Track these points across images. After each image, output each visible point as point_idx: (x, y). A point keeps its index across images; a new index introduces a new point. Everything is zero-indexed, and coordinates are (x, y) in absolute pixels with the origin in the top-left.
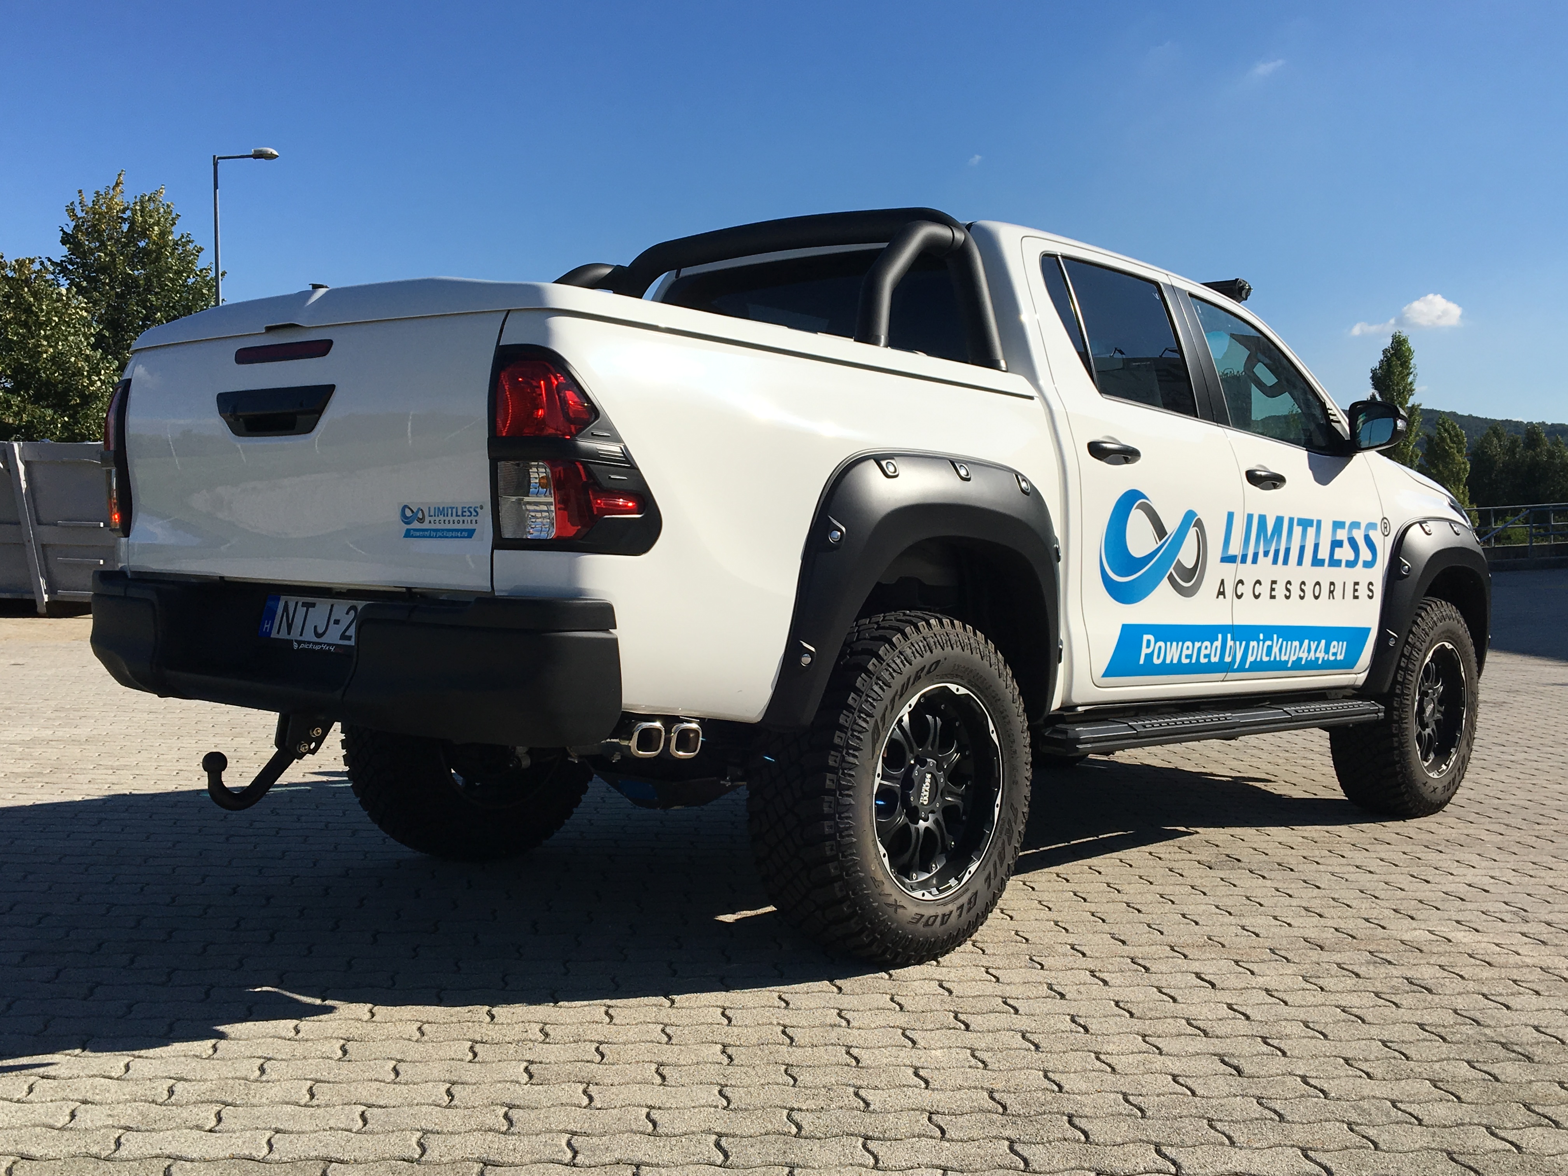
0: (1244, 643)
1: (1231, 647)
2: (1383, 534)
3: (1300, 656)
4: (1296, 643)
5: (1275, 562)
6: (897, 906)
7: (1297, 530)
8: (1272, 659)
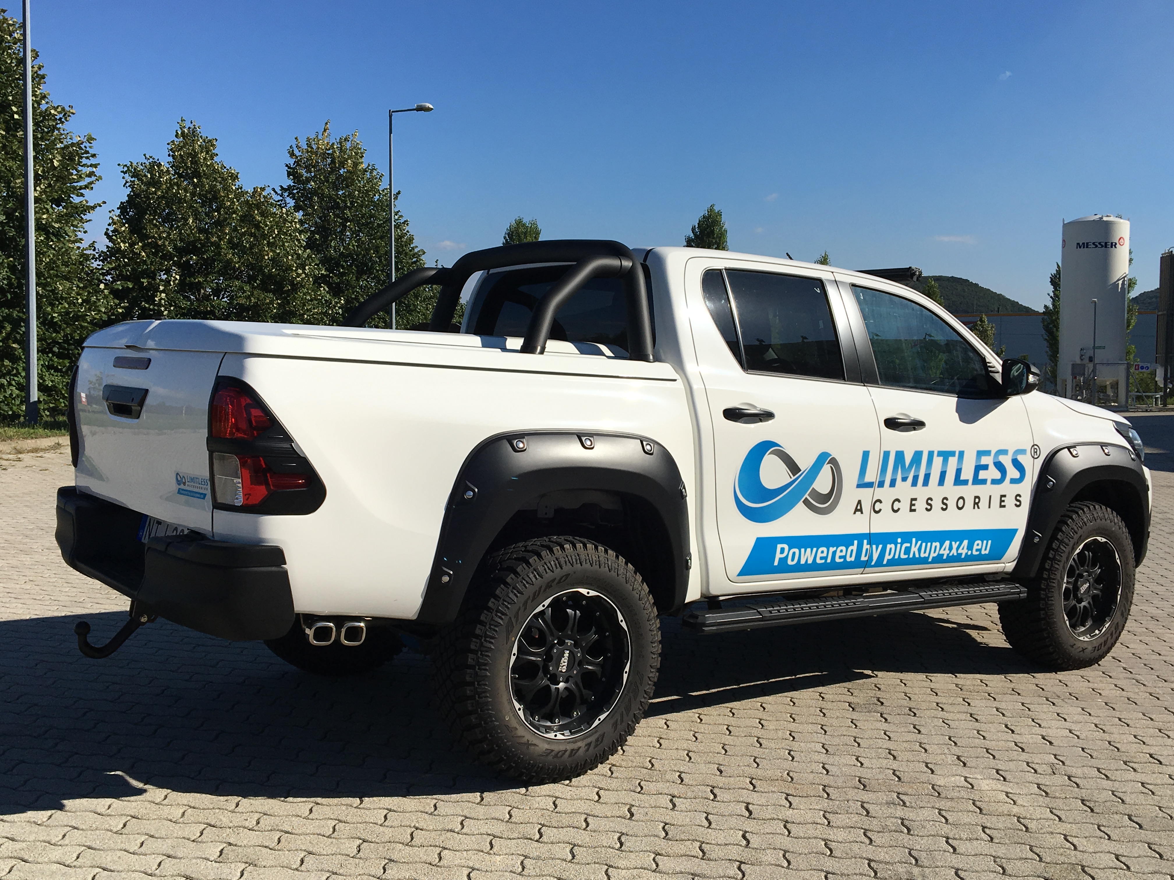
0: (880, 546)
1: (867, 549)
2: (1033, 457)
3: (941, 553)
4: (938, 544)
5: (914, 483)
6: (528, 744)
7: (938, 461)
8: (911, 556)
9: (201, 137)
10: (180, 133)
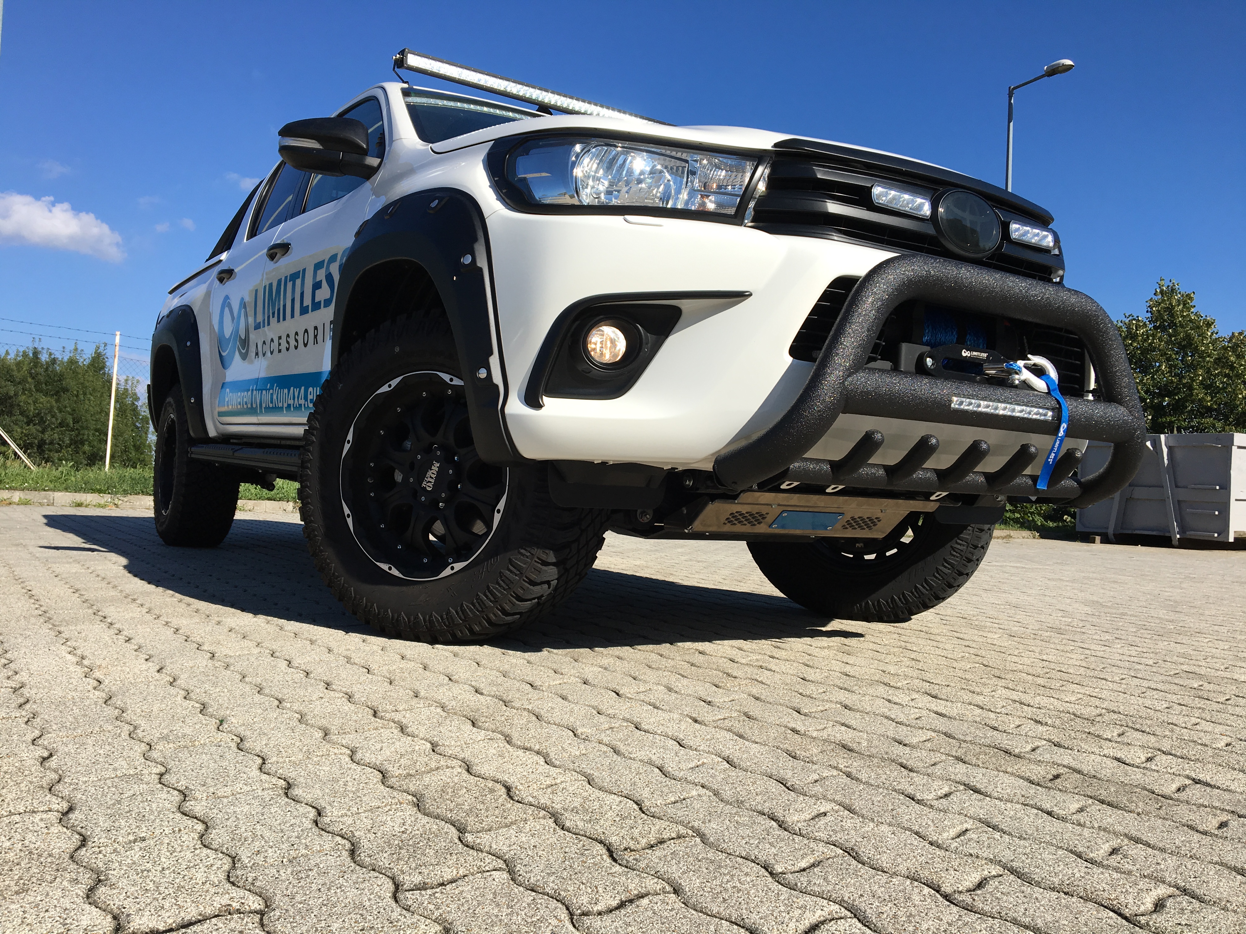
9: (1180, 293)
10: (1158, 291)
